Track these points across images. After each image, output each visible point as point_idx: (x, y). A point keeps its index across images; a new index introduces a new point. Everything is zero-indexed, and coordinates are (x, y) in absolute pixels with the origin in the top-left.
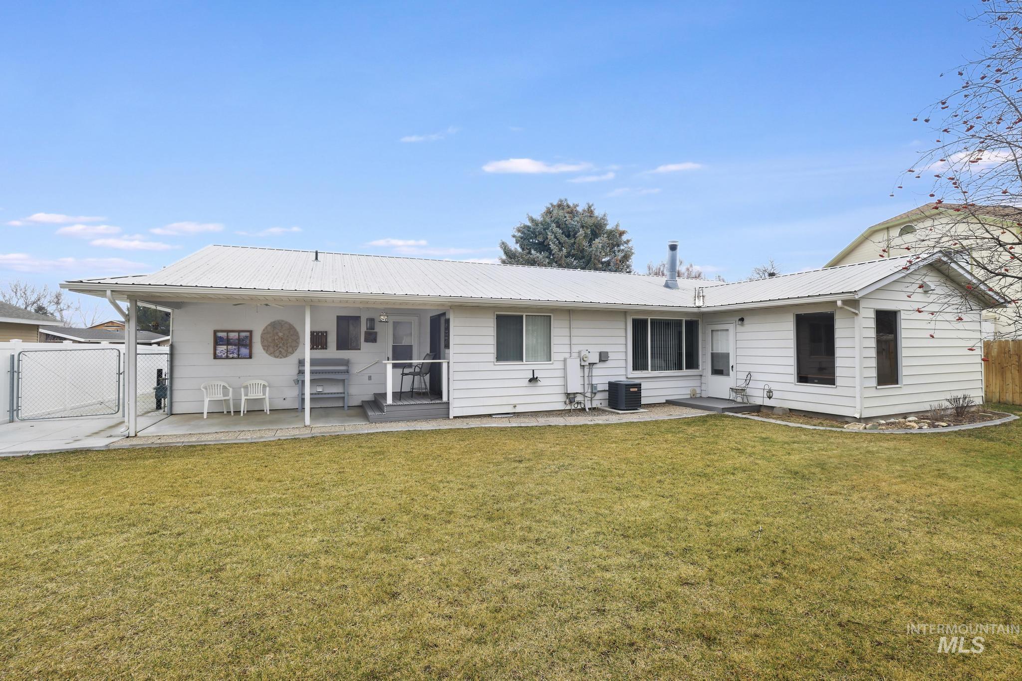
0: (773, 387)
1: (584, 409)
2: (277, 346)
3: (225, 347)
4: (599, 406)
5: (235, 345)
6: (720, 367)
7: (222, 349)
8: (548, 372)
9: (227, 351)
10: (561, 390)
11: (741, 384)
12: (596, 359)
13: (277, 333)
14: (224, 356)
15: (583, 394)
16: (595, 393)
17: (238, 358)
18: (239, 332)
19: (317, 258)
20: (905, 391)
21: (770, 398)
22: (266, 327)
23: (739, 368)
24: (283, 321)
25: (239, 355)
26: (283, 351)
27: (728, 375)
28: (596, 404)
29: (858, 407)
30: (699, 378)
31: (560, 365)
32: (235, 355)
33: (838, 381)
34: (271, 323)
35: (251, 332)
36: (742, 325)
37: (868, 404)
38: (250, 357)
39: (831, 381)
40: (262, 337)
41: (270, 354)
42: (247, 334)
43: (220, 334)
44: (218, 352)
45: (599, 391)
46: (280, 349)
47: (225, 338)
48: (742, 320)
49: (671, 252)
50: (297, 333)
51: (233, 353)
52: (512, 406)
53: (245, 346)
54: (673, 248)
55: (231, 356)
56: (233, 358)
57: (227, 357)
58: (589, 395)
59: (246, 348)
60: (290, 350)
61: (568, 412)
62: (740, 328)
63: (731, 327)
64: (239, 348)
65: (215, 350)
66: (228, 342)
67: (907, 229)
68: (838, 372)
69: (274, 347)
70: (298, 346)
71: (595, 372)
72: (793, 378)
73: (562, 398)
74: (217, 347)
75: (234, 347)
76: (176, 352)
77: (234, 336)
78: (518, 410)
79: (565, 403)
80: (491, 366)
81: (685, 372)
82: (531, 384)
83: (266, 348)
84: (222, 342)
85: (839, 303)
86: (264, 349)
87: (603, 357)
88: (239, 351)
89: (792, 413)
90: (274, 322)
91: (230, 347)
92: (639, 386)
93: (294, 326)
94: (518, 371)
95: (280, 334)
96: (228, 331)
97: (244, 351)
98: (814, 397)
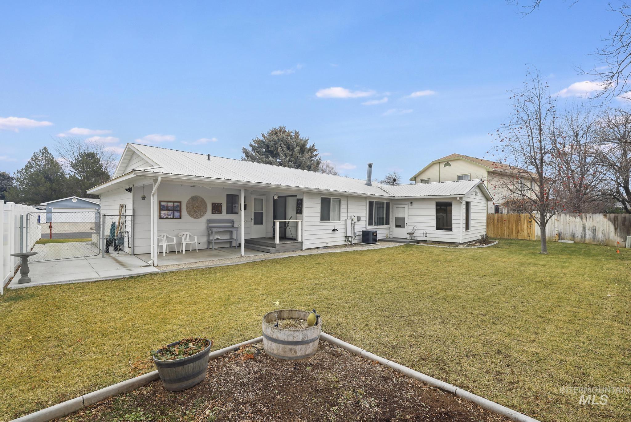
0: (428, 232)
1: (351, 244)
2: (195, 212)
3: (166, 212)
4: (357, 242)
5: (171, 210)
6: (400, 224)
7: (164, 213)
8: (340, 225)
9: (167, 214)
10: (343, 235)
11: (411, 231)
12: (356, 220)
13: (195, 204)
14: (165, 217)
15: (351, 237)
16: (355, 236)
17: (174, 218)
18: (174, 202)
19: (209, 159)
20: (471, 232)
21: (426, 236)
22: (189, 200)
23: (409, 224)
24: (198, 196)
25: (174, 216)
26: (198, 214)
27: (404, 227)
28: (356, 242)
29: (461, 239)
30: (389, 229)
31: (343, 223)
32: (172, 217)
33: (453, 229)
34: (192, 197)
35: (180, 202)
36: (412, 205)
37: (464, 237)
38: (180, 218)
39: (451, 229)
40: (186, 206)
41: (191, 216)
42: (179, 204)
43: (162, 204)
44: (161, 214)
45: (357, 235)
46: (197, 213)
47: (166, 206)
48: (412, 203)
49: (369, 168)
50: (206, 204)
51: (170, 215)
52: (326, 243)
53: (177, 211)
54: (370, 166)
55: (169, 217)
56: (171, 218)
57: (167, 218)
58: (353, 237)
59: (178, 212)
60: (202, 214)
61: (346, 246)
62: (410, 207)
63: (406, 206)
64: (174, 212)
65: (160, 213)
66: (167, 209)
67: (447, 164)
68: (453, 225)
69: (193, 212)
70: (206, 212)
71: (356, 226)
72: (435, 228)
73: (344, 239)
74: (161, 211)
75: (171, 212)
76: (136, 214)
77: (170, 204)
78: (329, 245)
79: (345, 241)
80: (318, 223)
81: (385, 226)
82: (333, 232)
83: (189, 212)
84: (164, 208)
85: (458, 198)
86: (188, 213)
87: (359, 219)
88: (174, 214)
89: (434, 242)
90: (193, 197)
91: (168, 212)
92: (376, 232)
93: (204, 199)
94: (328, 225)
95: (197, 204)
96: (167, 202)
97: (177, 214)
98: (443, 236)
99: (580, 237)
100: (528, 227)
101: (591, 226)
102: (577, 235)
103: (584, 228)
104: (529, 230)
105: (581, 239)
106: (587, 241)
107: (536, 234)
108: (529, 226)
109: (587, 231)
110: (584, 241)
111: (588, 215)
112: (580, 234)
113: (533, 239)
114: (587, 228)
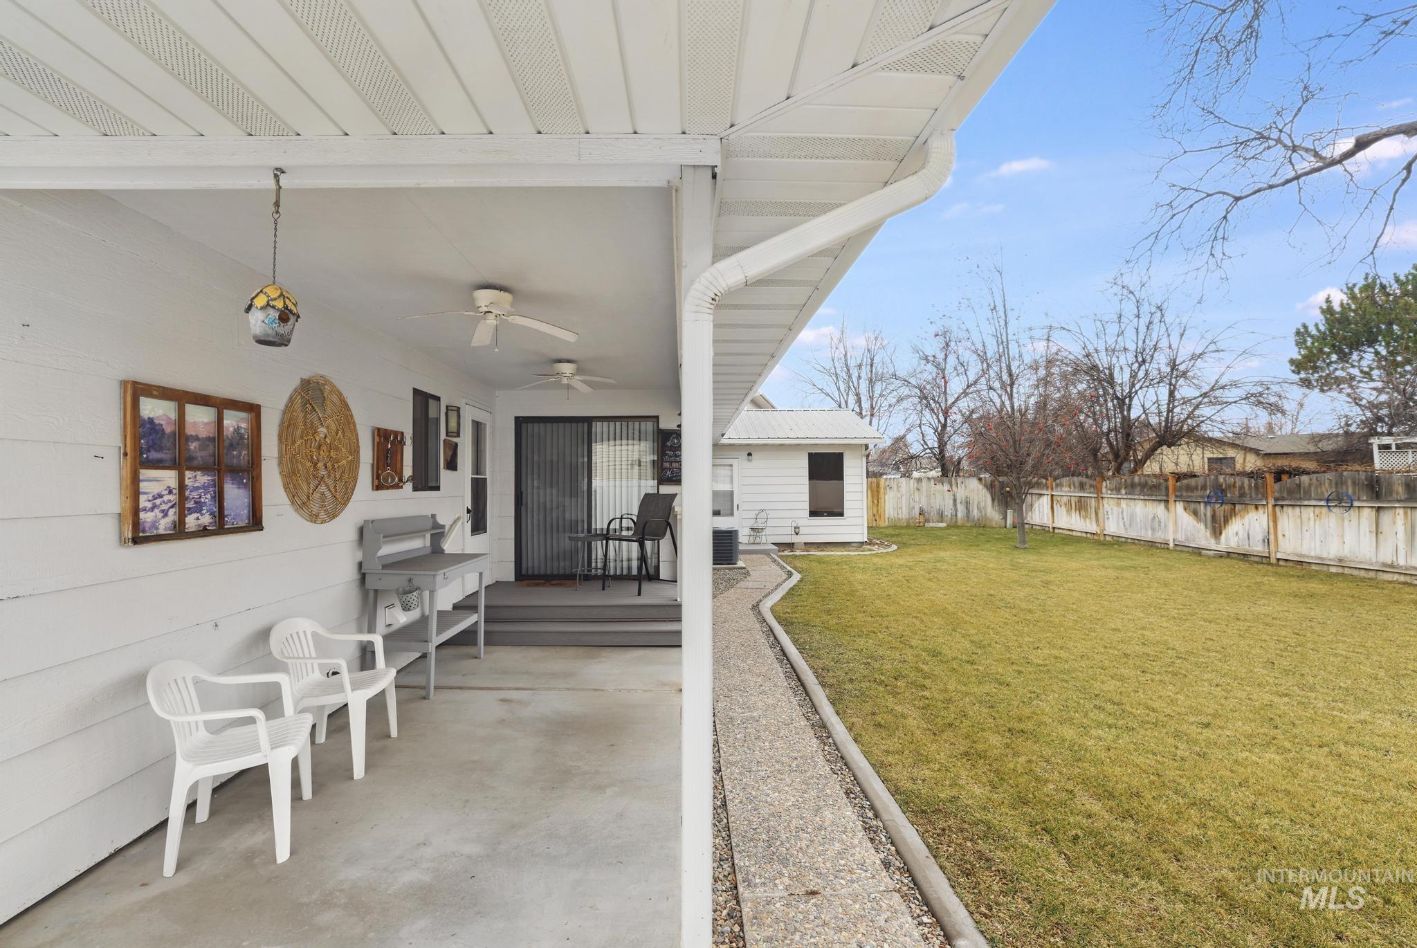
2: (314, 478)
3: (169, 477)
6: (722, 506)
7: (157, 489)
9: (178, 499)
11: (751, 523)
13: (313, 427)
14: (166, 524)
17: (219, 530)
18: (218, 404)
21: (797, 534)
22: (290, 403)
23: (746, 507)
24: (325, 379)
25: (219, 516)
26: (327, 496)
27: (732, 514)
29: (865, 533)
32: (208, 519)
33: (846, 513)
34: (300, 385)
35: (253, 411)
36: (750, 461)
38: (255, 525)
39: (841, 514)
40: (280, 437)
41: (299, 508)
42: (244, 418)
43: (151, 408)
44: (141, 502)
46: (322, 489)
47: (169, 429)
48: (750, 454)
51: (199, 506)
53: (237, 473)
55: (193, 522)
56: (199, 533)
57: (179, 532)
59: (241, 483)
60: (341, 492)
62: (746, 464)
63: (735, 462)
64: (218, 483)
65: (134, 490)
68: (847, 505)
69: (305, 481)
70: (355, 481)
72: (805, 512)
74: (145, 473)
75: (202, 476)
77: (201, 421)
83: (290, 482)
84: (158, 449)
86: (287, 487)
88: (218, 497)
89: (807, 546)
90: (307, 382)
91: (187, 476)
93: (350, 402)
96: (178, 398)
97: (236, 496)
98: (826, 529)
99: (950, 515)
100: (873, 502)
101: (964, 498)
102: (946, 513)
103: (955, 501)
104: (875, 509)
105: (951, 519)
106: (959, 523)
107: (887, 516)
108: (876, 502)
109: (959, 505)
110: (956, 522)
111: (959, 480)
112: (950, 511)
113: (882, 525)
114: (958, 502)
